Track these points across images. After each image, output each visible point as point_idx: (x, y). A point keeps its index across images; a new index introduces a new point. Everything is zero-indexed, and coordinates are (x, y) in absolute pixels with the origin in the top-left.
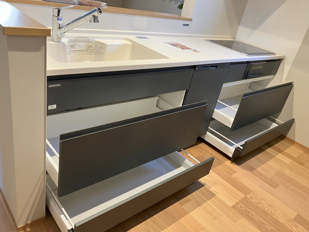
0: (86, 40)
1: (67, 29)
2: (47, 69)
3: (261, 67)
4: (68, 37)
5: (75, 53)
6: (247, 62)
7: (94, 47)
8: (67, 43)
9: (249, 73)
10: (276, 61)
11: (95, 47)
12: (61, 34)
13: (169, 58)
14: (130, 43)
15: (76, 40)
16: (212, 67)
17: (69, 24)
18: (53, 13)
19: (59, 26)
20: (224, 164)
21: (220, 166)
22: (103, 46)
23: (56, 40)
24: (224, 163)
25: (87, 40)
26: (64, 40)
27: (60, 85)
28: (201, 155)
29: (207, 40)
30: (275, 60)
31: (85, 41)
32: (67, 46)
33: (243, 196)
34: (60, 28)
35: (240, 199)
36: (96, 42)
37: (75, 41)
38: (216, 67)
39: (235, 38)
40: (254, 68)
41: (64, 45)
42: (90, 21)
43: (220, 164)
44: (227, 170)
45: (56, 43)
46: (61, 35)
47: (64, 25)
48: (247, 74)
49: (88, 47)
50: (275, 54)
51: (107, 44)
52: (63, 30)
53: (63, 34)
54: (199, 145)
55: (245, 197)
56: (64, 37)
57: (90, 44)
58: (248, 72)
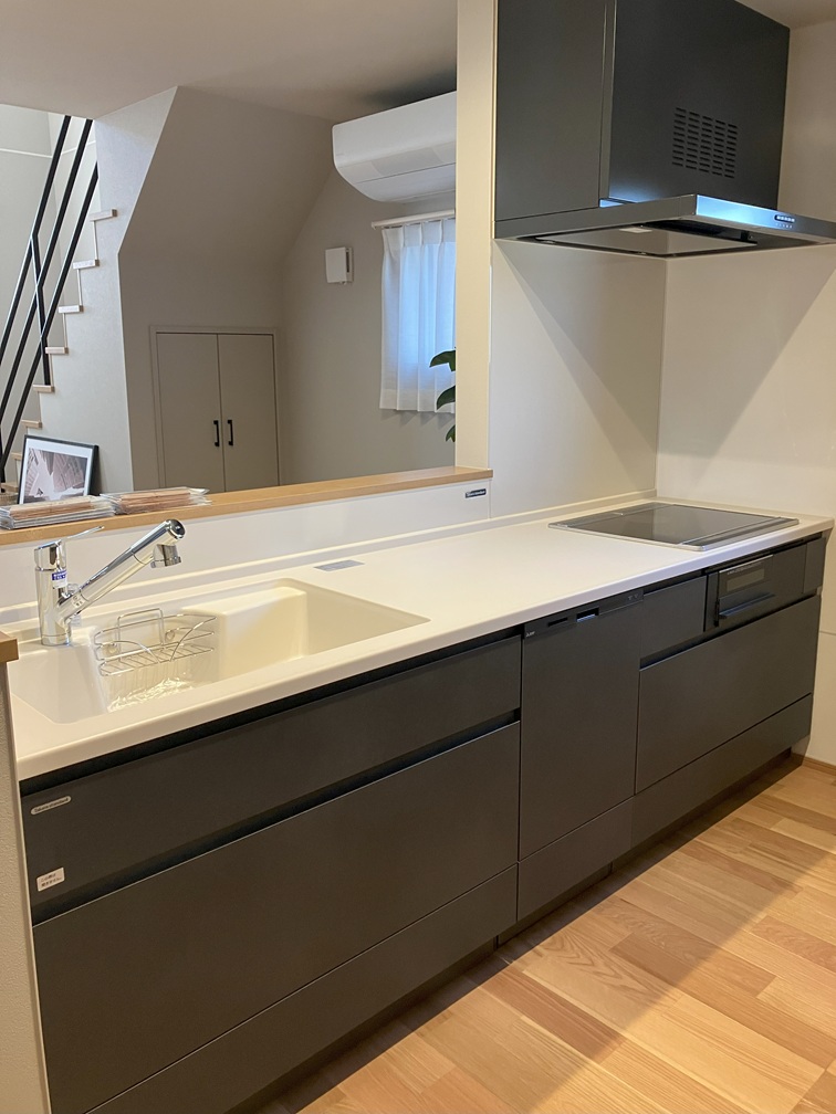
0: (153, 615)
1: (83, 601)
2: (18, 758)
3: (759, 576)
4: (90, 621)
5: (121, 665)
6: (704, 572)
7: (181, 633)
8: (90, 643)
9: (721, 606)
10: (806, 543)
11: (187, 631)
12: (66, 619)
13: (428, 620)
14: (300, 593)
15: (118, 623)
16: (580, 616)
17: (92, 581)
18: (36, 560)
19: (60, 595)
20: (720, 952)
21: (706, 964)
22: (211, 622)
23: (53, 640)
24: (717, 947)
25: (157, 615)
26: (82, 635)
27: (69, 799)
28: (627, 933)
29: (555, 524)
30: (802, 540)
31: (152, 621)
32: (92, 652)
33: (814, 1072)
34: (62, 601)
35: (806, 1088)
36: (186, 614)
37: (118, 628)
38: (596, 612)
39: (654, 494)
40: (732, 585)
41: (81, 651)
42: (153, 565)
43: (704, 959)
44: (738, 978)
45: (55, 650)
46: (69, 621)
47: (76, 589)
48: (717, 611)
49: (163, 636)
50: (794, 522)
51: (225, 613)
52: (72, 606)
53: (73, 617)
54: (615, 894)
55: (824, 1074)
56: (78, 625)
57: (168, 627)
58: (717, 603)
